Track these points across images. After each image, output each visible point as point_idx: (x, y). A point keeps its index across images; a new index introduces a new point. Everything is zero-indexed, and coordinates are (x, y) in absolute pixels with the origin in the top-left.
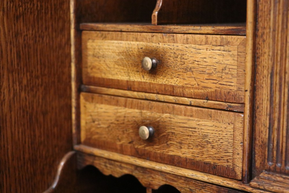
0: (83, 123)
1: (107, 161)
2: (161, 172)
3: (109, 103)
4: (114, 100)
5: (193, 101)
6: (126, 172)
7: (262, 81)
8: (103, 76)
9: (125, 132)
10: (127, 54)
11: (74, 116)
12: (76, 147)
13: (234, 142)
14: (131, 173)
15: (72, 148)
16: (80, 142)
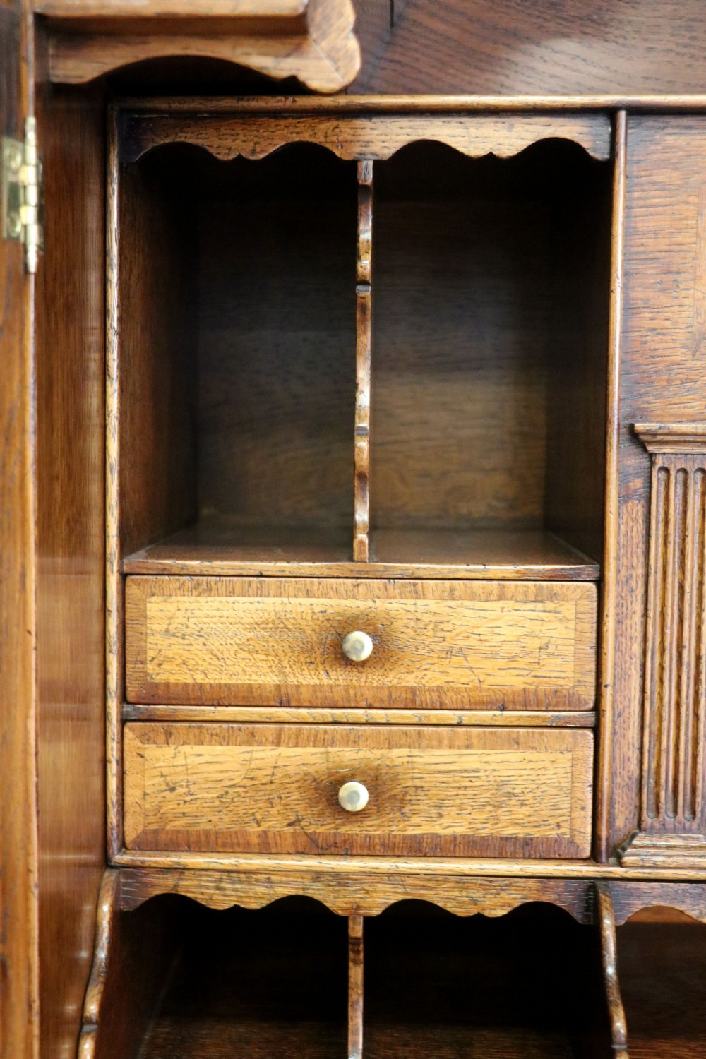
1: (225, 876)
3: (225, 740)
4: (247, 733)
5: (467, 716)
6: (283, 891)
7: (627, 665)
8: (200, 678)
9: (276, 801)
10: (278, 625)
11: (113, 783)
12: (119, 858)
13: (573, 787)
14: (301, 893)
15: (106, 862)
16: (123, 845)
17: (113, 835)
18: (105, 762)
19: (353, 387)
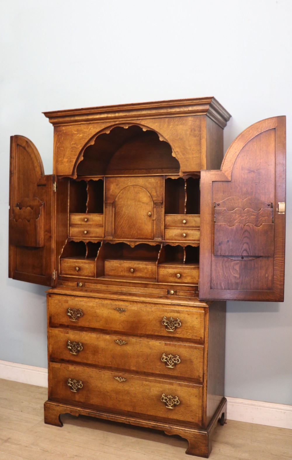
0: (70, 233)
1: (77, 239)
2: (88, 239)
4: (78, 227)
5: (94, 226)
6: (80, 240)
8: (75, 223)
9: (80, 233)
10: (80, 219)
11: (68, 231)
13: (103, 232)
15: (67, 238)
16: (69, 236)
18: (67, 229)
19: (87, 199)
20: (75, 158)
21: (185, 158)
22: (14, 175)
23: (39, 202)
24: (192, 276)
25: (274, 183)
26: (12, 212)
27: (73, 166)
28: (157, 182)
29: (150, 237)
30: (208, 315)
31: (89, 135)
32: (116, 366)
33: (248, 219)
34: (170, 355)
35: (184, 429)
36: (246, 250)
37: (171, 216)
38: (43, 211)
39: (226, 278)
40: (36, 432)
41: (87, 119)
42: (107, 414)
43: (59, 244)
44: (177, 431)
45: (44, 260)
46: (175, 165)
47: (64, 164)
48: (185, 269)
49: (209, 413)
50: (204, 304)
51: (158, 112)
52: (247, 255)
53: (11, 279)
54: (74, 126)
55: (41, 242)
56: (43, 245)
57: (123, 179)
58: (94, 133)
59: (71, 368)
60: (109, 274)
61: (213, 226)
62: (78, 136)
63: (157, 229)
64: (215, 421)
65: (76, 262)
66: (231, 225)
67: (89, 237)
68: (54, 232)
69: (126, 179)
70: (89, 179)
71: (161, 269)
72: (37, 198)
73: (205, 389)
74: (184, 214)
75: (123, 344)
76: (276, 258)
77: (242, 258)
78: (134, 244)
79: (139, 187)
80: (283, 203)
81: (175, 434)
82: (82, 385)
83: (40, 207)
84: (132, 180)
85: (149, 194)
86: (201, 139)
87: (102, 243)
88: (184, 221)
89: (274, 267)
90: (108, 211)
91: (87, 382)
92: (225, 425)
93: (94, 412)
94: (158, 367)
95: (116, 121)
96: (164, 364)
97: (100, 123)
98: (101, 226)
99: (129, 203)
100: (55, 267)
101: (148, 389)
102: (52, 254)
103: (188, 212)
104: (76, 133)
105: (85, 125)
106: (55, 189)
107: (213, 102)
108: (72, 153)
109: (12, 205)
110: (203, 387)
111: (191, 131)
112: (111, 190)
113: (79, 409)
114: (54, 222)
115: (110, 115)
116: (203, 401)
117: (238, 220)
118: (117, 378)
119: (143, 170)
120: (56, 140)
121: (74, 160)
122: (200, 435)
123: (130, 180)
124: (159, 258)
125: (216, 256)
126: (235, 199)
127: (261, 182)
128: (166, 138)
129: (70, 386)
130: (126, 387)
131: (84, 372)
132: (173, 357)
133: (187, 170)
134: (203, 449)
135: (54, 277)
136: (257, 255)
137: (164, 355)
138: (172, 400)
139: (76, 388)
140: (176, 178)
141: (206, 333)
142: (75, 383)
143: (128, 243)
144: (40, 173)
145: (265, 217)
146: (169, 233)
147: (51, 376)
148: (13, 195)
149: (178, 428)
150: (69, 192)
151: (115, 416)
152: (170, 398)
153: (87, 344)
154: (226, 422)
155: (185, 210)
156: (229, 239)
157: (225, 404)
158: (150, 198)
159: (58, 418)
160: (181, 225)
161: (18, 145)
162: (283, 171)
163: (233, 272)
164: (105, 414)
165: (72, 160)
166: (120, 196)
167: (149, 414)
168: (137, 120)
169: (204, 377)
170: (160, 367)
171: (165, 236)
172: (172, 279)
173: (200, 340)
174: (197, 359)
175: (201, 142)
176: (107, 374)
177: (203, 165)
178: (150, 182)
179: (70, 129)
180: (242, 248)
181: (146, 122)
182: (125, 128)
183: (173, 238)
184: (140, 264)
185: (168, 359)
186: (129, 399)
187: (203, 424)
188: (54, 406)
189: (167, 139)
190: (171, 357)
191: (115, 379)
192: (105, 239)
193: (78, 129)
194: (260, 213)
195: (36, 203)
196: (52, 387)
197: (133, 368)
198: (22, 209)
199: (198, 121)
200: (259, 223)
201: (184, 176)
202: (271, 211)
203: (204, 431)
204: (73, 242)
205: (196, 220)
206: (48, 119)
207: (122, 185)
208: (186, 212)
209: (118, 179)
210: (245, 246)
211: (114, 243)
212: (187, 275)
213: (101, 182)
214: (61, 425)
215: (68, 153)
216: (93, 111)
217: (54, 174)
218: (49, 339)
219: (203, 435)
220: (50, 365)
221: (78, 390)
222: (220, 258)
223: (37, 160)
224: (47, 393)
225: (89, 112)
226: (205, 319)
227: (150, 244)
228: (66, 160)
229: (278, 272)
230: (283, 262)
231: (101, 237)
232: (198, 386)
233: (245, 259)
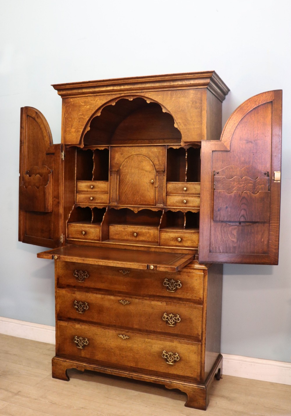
0: (77, 199)
1: (83, 205)
2: (94, 205)
3: (83, 194)
4: (84, 194)
6: (87, 206)
8: (81, 190)
9: (86, 199)
10: (86, 186)
11: (75, 198)
13: (108, 198)
15: (74, 204)
16: (76, 202)
17: (75, 201)
18: (75, 196)
19: (93, 167)
20: (82, 129)
21: (186, 129)
22: (24, 144)
23: (48, 169)
24: (192, 240)
25: (271, 153)
26: (21, 179)
27: (80, 136)
28: (160, 152)
29: (153, 204)
30: (207, 276)
31: (95, 107)
32: (120, 325)
33: (246, 186)
34: (170, 314)
35: (183, 383)
36: (243, 216)
37: (173, 183)
38: (51, 178)
39: (224, 242)
40: (45, 386)
41: (94, 91)
42: (111, 370)
43: (66, 209)
44: (177, 385)
45: (52, 225)
46: (177, 135)
47: (72, 134)
48: (185, 233)
49: (207, 368)
50: (203, 267)
51: (161, 85)
52: (245, 220)
53: (21, 242)
54: (81, 98)
55: (49, 208)
56: (51, 210)
57: (127, 149)
58: (101, 105)
59: (78, 326)
60: (114, 238)
61: (212, 193)
62: (85, 108)
63: (159, 196)
64: (212, 377)
65: (83, 226)
66: (230, 192)
67: (95, 203)
68: (61, 199)
69: (130, 148)
70: (95, 149)
71: (162, 233)
72: (46, 166)
73: (203, 346)
74: (184, 181)
75: (127, 304)
76: (271, 223)
77: (240, 223)
78: (137, 209)
79: (143, 156)
80: (279, 172)
81: (175, 388)
82: (88, 342)
83: (49, 175)
84: (136, 149)
85: (152, 163)
86: (201, 111)
87: (107, 208)
88: (185, 189)
89: (270, 233)
90: (113, 178)
91: (93, 339)
92: (221, 380)
93: (99, 367)
94: (159, 325)
95: (121, 94)
96: (165, 323)
97: (106, 95)
98: (106, 192)
99: (133, 171)
100: (63, 230)
101: (149, 346)
102: (60, 219)
103: (189, 180)
104: (83, 104)
105: (92, 97)
106: (63, 158)
107: (214, 76)
108: (79, 123)
109: (22, 172)
110: (202, 345)
111: (193, 103)
112: (116, 159)
113: (84, 364)
114: (62, 188)
115: (115, 88)
116: (201, 358)
117: (236, 187)
118: (121, 336)
119: (146, 141)
120: (64, 111)
121: (82, 130)
122: (199, 389)
123: (133, 150)
124: (160, 223)
125: (215, 221)
126: (233, 168)
127: (258, 152)
128: (169, 109)
129: (76, 343)
130: (129, 344)
131: (89, 330)
132: (173, 316)
133: (189, 140)
134: (201, 402)
135: (62, 240)
136: (254, 221)
137: (165, 314)
138: (173, 357)
139: (82, 345)
140: (178, 147)
141: (205, 294)
142: (81, 340)
143: (132, 209)
144: (49, 142)
145: (262, 185)
146: (170, 200)
147: (59, 334)
148: (23, 163)
149: (178, 382)
150: (76, 161)
151: (119, 371)
152: (171, 354)
153: (92, 303)
154: (222, 377)
155: (186, 178)
156: (227, 206)
157: (221, 360)
158: (153, 166)
159: (65, 373)
160: (182, 192)
161: (28, 116)
162: (279, 142)
163: (231, 236)
164: (110, 369)
165: (79, 129)
166: (124, 164)
167: (150, 369)
168: (142, 92)
169: (203, 335)
170: (162, 326)
171: (167, 202)
172: (173, 243)
173: (199, 300)
174: (196, 318)
175: (202, 114)
176: (111, 333)
177: (203, 136)
178: (153, 152)
179: (78, 101)
180: (240, 214)
181: (150, 94)
182: (129, 100)
183: (174, 204)
184: (143, 228)
185: (169, 318)
186: (131, 355)
187: (201, 379)
188: (61, 361)
189: (170, 111)
190: (171, 316)
191: (119, 336)
192: (109, 205)
193: (85, 101)
194: (257, 181)
195: (44, 171)
196: (59, 344)
197: (136, 327)
198: (31, 177)
199: (199, 93)
200: (256, 190)
201: (185, 145)
202: (267, 180)
203: (202, 385)
204: (79, 208)
205: (196, 187)
206: (56, 91)
207: (127, 154)
208: (187, 180)
209: (123, 148)
210: (243, 212)
211: (119, 209)
212: (188, 239)
213: (106, 151)
214: (68, 380)
215: (75, 123)
216: (99, 84)
217: (62, 143)
218: (57, 298)
219: (202, 389)
220: (58, 323)
221: (84, 346)
222: (219, 223)
223: (46, 130)
224: (55, 350)
225: (96, 85)
226: (204, 280)
227: (152, 210)
228: (73, 130)
229: (274, 237)
230: (278, 228)
231: (106, 203)
232: (196, 344)
233: (242, 224)
